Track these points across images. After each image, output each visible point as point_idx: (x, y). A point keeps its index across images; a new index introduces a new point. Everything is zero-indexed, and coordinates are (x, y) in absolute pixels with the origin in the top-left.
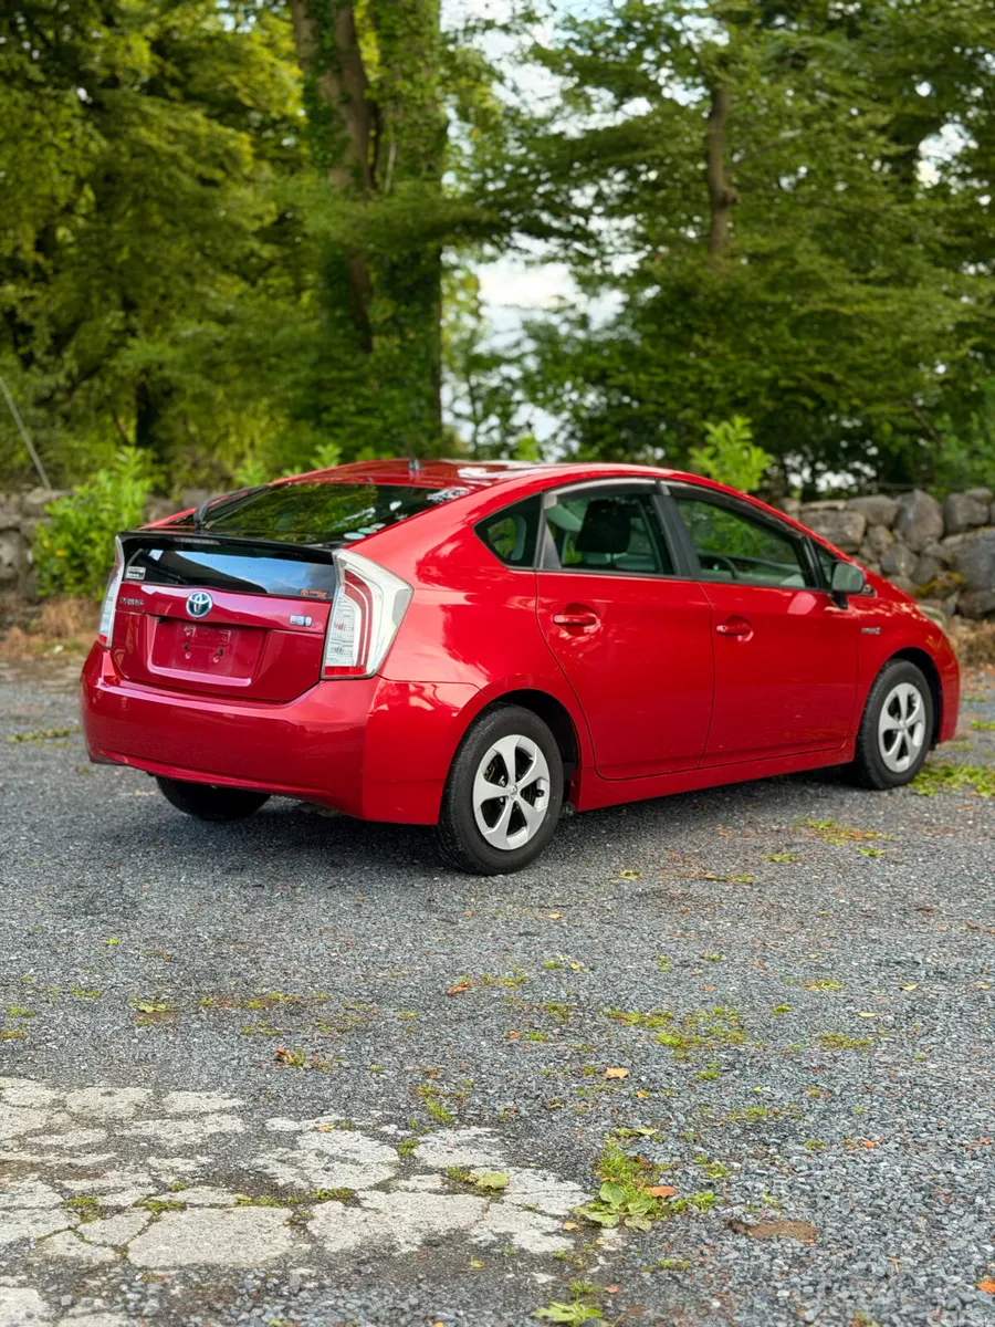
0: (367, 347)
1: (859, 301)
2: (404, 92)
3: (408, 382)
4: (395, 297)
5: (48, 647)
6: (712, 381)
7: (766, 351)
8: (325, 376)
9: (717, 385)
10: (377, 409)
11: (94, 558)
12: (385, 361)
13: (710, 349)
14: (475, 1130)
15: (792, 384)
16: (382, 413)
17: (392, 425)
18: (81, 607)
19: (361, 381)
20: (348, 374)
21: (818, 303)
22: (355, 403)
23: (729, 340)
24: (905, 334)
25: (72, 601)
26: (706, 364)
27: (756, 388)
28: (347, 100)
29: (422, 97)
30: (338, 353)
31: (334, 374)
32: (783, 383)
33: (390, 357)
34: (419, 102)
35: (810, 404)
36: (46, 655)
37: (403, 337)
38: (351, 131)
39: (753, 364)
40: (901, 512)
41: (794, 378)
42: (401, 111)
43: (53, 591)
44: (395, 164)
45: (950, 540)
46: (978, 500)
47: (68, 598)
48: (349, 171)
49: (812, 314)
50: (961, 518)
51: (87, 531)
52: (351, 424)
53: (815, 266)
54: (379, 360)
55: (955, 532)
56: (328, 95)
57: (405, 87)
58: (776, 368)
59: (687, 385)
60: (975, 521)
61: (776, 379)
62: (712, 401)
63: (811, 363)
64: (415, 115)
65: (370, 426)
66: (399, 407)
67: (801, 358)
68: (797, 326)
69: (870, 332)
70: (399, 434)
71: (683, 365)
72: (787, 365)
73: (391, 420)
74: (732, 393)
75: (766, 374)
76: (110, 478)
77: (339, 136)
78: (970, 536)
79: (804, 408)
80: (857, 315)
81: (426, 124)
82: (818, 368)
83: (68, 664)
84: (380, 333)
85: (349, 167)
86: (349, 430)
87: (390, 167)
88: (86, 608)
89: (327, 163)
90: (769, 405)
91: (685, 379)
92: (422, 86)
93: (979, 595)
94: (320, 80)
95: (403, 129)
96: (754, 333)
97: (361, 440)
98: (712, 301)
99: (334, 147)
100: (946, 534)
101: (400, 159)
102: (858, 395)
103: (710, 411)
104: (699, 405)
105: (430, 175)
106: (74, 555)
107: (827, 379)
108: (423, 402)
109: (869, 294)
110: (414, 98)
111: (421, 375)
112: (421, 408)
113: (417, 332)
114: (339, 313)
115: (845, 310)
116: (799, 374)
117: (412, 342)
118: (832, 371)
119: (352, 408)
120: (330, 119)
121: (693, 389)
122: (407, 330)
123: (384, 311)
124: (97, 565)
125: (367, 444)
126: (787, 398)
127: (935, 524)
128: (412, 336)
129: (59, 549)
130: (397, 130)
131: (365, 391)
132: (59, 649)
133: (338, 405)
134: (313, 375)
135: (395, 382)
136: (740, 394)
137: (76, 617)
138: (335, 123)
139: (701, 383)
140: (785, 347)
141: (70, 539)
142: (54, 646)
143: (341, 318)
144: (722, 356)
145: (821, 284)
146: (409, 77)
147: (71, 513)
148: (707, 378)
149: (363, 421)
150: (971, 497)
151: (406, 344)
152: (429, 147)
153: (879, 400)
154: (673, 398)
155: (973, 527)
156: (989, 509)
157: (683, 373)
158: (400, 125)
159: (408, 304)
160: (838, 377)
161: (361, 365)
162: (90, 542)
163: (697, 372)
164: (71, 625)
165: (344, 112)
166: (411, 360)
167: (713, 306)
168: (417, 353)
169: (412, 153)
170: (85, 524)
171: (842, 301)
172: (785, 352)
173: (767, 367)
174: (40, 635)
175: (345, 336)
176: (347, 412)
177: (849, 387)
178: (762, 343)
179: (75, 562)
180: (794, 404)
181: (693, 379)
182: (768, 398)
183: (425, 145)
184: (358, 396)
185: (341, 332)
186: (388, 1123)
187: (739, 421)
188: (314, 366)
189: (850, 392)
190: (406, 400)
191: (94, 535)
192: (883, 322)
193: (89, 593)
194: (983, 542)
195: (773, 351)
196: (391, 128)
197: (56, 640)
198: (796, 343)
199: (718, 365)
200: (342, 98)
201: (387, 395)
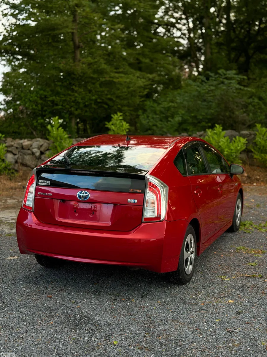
1: (117, 78)
7: (94, 92)
9: (80, 101)
13: (77, 90)
15: (101, 101)
21: (107, 78)
23: (83, 88)
26: (76, 95)
27: (91, 102)
32: (99, 100)
35: (106, 106)
39: (90, 95)
41: (101, 99)
58: (96, 96)
59: (71, 101)
61: (96, 100)
62: (79, 105)
63: (107, 95)
67: (103, 93)
68: (102, 84)
69: (121, 86)
71: (70, 95)
72: (99, 95)
74: (84, 103)
75: (94, 98)
79: (104, 108)
91: (71, 99)
96: (90, 86)
98: (78, 76)
102: (119, 104)
107: (110, 99)
115: (115, 80)
116: (103, 98)
118: (112, 97)
121: (73, 102)
126: (99, 105)
136: (87, 103)
139: (76, 100)
140: (98, 90)
144: (81, 92)
145: (107, 73)
148: (77, 99)
153: (125, 106)
154: (67, 104)
157: (70, 97)
160: (114, 99)
163: (74, 97)
167: (78, 78)
171: (114, 78)
172: (98, 92)
173: (94, 96)
177: (117, 102)
178: (92, 89)
180: (101, 106)
181: (73, 99)
182: (95, 104)
187: (119, 114)
189: (117, 104)
192: (124, 84)
195: (96, 91)
198: (101, 89)
199: (79, 95)
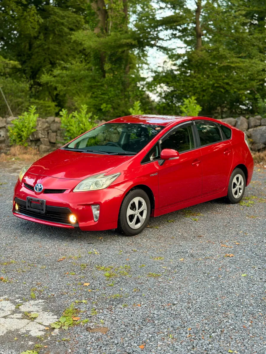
0: (104, 76)
1: (237, 63)
2: (114, 7)
3: (115, 86)
4: (111, 63)
5: (11, 159)
6: (196, 85)
7: (211, 77)
8: (93, 84)
9: (198, 86)
10: (107, 93)
11: (23, 135)
12: (109, 80)
13: (196, 76)
14: (40, 301)
15: (218, 85)
16: (108, 94)
17: (111, 98)
18: (21, 148)
19: (102, 85)
20: (99, 84)
21: (225, 63)
22: (101, 92)
23: (201, 73)
24: (249, 71)
25: (18, 146)
26: (195, 80)
27: (209, 86)
28: (99, 10)
29: (118, 9)
30: (97, 78)
31: (96, 84)
32: (216, 85)
33: (110, 79)
34: (118, 10)
35: (223, 91)
36: (10, 161)
37: (114, 74)
38: (100, 18)
39: (208, 80)
40: (236, 122)
41: (218, 84)
42: (113, 12)
43: (14, 144)
44: (112, 27)
45: (250, 130)
46: (258, 119)
47: (17, 146)
48: (100, 28)
49: (224, 66)
50: (252, 124)
51: (22, 128)
52: (100, 97)
53: (225, 53)
54: (107, 80)
55: (251, 128)
56: (94, 8)
57: (114, 6)
58: (214, 81)
59: (190, 86)
60: (257, 125)
61: (214, 84)
62: (196, 90)
63: (223, 79)
64: (116, 13)
65: (105, 98)
66: (112, 92)
67: (221, 78)
68: (220, 69)
69: (240, 71)
70: (113, 100)
72: (217, 80)
73: (110, 96)
74: (202, 88)
75: (211, 83)
76: (28, 114)
77: (97, 19)
78: (255, 129)
79: (221, 92)
80: (236, 66)
81: (119, 16)
82: (225, 81)
83: (14, 164)
84: (107, 73)
85: (100, 27)
86: (99, 99)
87: (110, 27)
88: (22, 148)
89: (94, 26)
90: (212, 91)
91: (189, 84)
92: (118, 5)
93: (256, 145)
94: (92, 4)
95: (113, 17)
96: (208, 72)
97: (103, 101)
98: (196, 63)
99: (96, 22)
100: (248, 128)
101: (113, 26)
102: (236, 88)
103: (196, 93)
104: (193, 91)
105: (121, 29)
106: (19, 134)
107: (227, 84)
108: (119, 91)
109: (240, 60)
110: (116, 9)
111: (118, 84)
112: (119, 93)
113: (118, 72)
114: (97, 67)
115: (233, 65)
116: (220, 82)
117: (116, 75)
118: (229, 82)
119: (100, 93)
120: (94, 15)
121: (191, 87)
122: (115, 72)
123: (108, 67)
124: (24, 137)
125: (104, 103)
126: (217, 89)
127: (245, 125)
128: (116, 73)
129: (15, 133)
130: (112, 18)
131: (104, 88)
132: (14, 159)
133: (96, 92)
134: (90, 84)
135: (112, 86)
136: (204, 88)
137: (19, 151)
138: (96, 16)
139: (193, 85)
140: (216, 75)
141: (18, 130)
142: (12, 158)
143: (98, 68)
144: (199, 78)
145: (226, 58)
147: (18, 123)
149: (103, 96)
150: (256, 118)
151: (115, 75)
152: (121, 22)
153: (242, 89)
154: (186, 89)
155: (256, 126)
156: (261, 122)
157: (189, 83)
158: (113, 16)
159: (115, 65)
160: (231, 83)
161: (102, 81)
162: (22, 131)
163: (192, 82)
164: (17, 153)
165: (98, 13)
166: (116, 80)
167: (197, 64)
168: (118, 78)
169: (116, 24)
170: (22, 126)
171: (232, 63)
172: (216, 77)
173: (211, 81)
174: (10, 155)
175: (99, 73)
176: (98, 94)
177: (234, 86)
178: (210, 74)
179: (19, 136)
180: (219, 91)
181: (191, 84)
182: (212, 89)
183: (119, 21)
184: (102, 90)
185: (97, 72)
186: (18, 299)
187: (193, 98)
188: (90, 82)
189: (234, 87)
190: (114, 91)
191: (23, 129)
192: (244, 68)
193: (23, 144)
194: (258, 130)
195: (213, 76)
196: (110, 17)
197: (13, 157)
198: (219, 74)
199: (198, 80)
200: (97, 9)
201: (110, 89)
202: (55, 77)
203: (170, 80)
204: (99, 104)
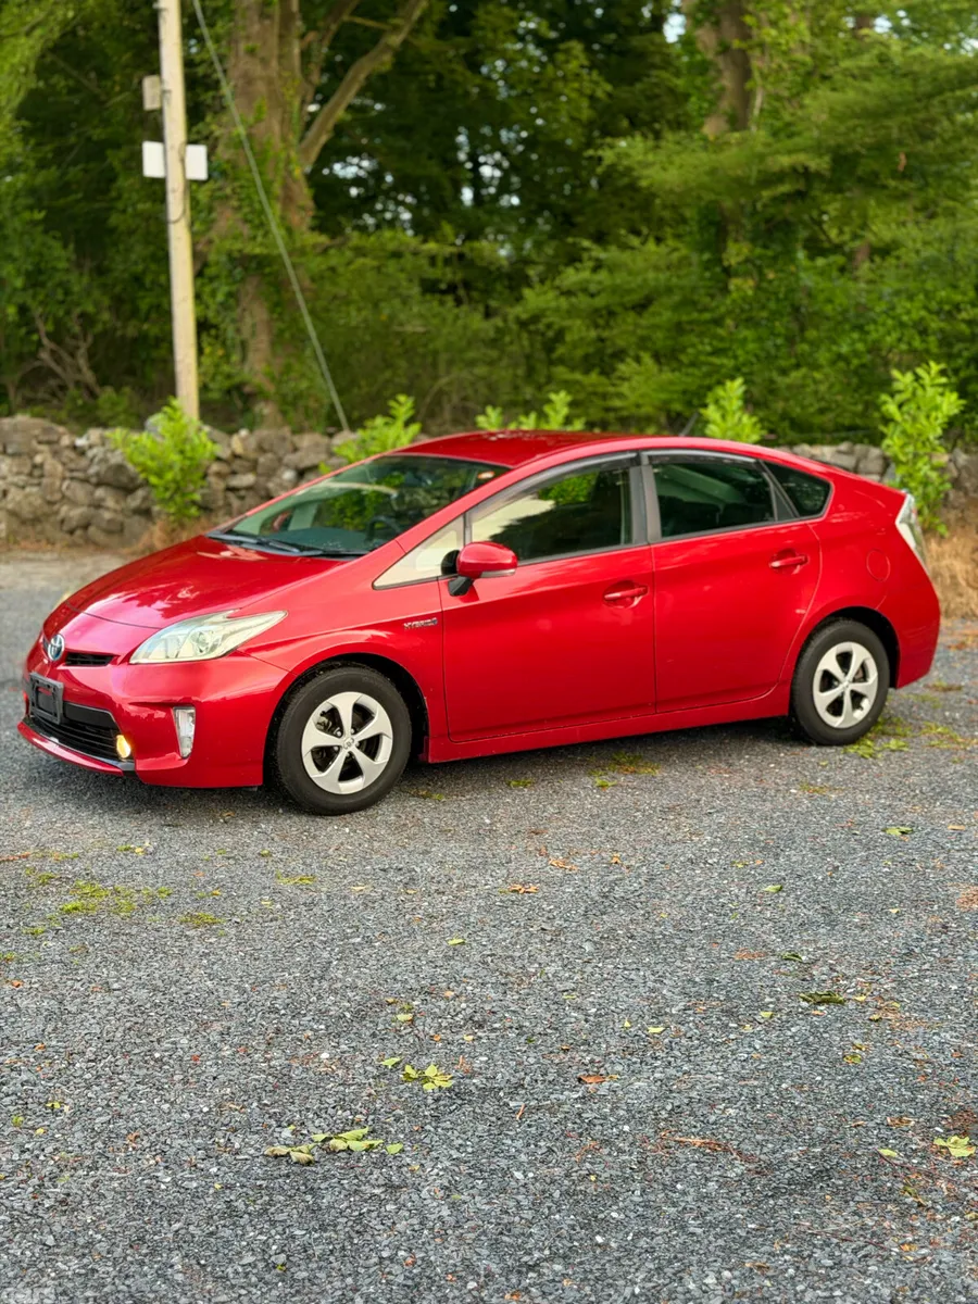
0: (725, 290)
2: (770, 39)
3: (763, 322)
4: (753, 240)
8: (685, 318)
10: (730, 349)
12: (740, 301)
16: (734, 352)
17: (744, 365)
19: (718, 322)
20: (707, 316)
22: (711, 344)
28: (725, 50)
29: (787, 43)
30: (702, 296)
31: (695, 315)
33: (744, 299)
34: (784, 48)
37: (761, 279)
38: (727, 81)
42: (767, 58)
44: (762, 110)
48: (726, 117)
52: (706, 364)
54: (734, 301)
56: (706, 47)
57: (770, 34)
64: (778, 60)
65: (722, 366)
66: (751, 346)
73: (741, 359)
77: (716, 86)
81: (791, 68)
84: (737, 276)
85: (725, 113)
86: (705, 369)
87: (756, 112)
89: (703, 112)
92: (787, 31)
94: (699, 32)
95: (769, 75)
99: (710, 96)
101: (766, 105)
108: (779, 341)
110: (779, 44)
111: (775, 315)
112: (777, 347)
113: (776, 272)
114: (706, 256)
117: (772, 281)
119: (708, 349)
120: (707, 70)
122: (766, 271)
123: (738, 255)
128: (771, 276)
130: (764, 77)
131: (721, 332)
133: (693, 346)
134: (676, 318)
135: (750, 322)
138: (712, 73)
143: (709, 261)
146: (774, 24)
149: (716, 360)
151: (764, 285)
152: (794, 91)
158: (766, 71)
159: (765, 247)
165: (721, 62)
166: (768, 300)
168: (776, 293)
169: (777, 98)
175: (710, 279)
176: (700, 353)
183: (789, 88)
184: (715, 337)
185: (707, 274)
188: (675, 309)
190: (760, 339)
196: (756, 74)
200: (719, 49)
201: (741, 336)
202: (568, 293)
203: (966, 299)
204: (701, 387)
